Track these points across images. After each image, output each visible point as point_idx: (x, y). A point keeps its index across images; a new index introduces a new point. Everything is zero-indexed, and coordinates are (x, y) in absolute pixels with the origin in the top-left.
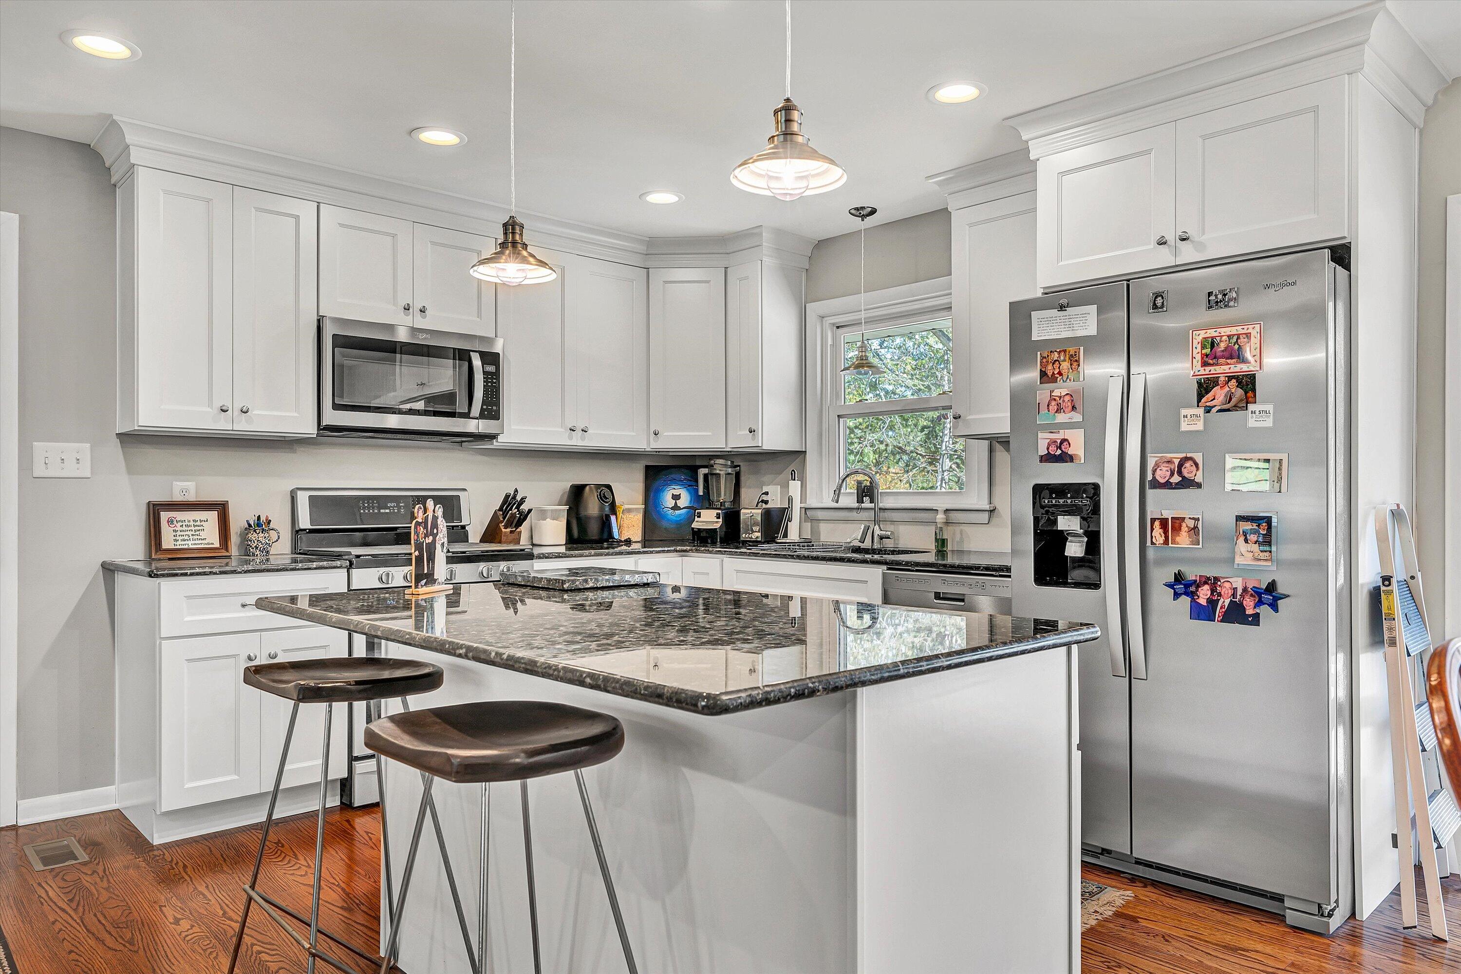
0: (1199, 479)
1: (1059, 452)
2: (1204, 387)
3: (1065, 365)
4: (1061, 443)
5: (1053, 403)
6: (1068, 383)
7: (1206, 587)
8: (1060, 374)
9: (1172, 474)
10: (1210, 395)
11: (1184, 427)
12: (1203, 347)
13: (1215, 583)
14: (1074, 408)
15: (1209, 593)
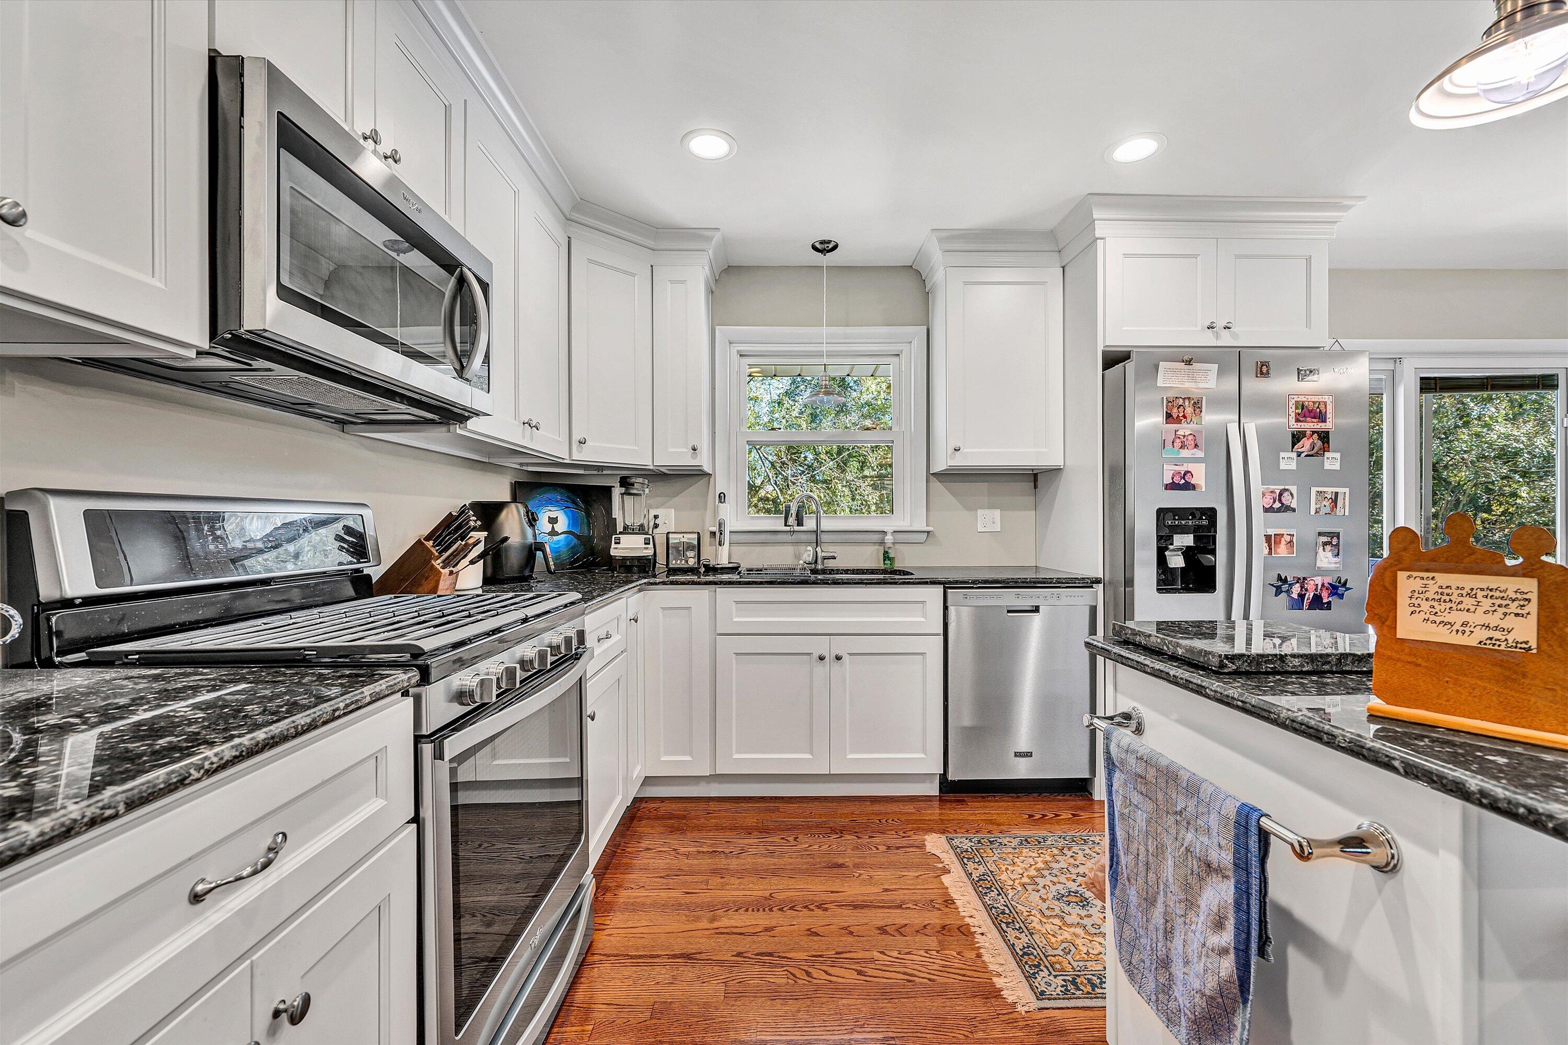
0: (1293, 505)
1: (1183, 481)
2: (1297, 438)
3: (1189, 410)
4: (1185, 474)
5: (1178, 440)
6: (1191, 426)
7: (1298, 585)
8: (1184, 416)
9: (1274, 502)
10: (1300, 444)
11: (1283, 466)
12: (1297, 408)
13: (1304, 582)
14: (1196, 446)
15: (1299, 589)
